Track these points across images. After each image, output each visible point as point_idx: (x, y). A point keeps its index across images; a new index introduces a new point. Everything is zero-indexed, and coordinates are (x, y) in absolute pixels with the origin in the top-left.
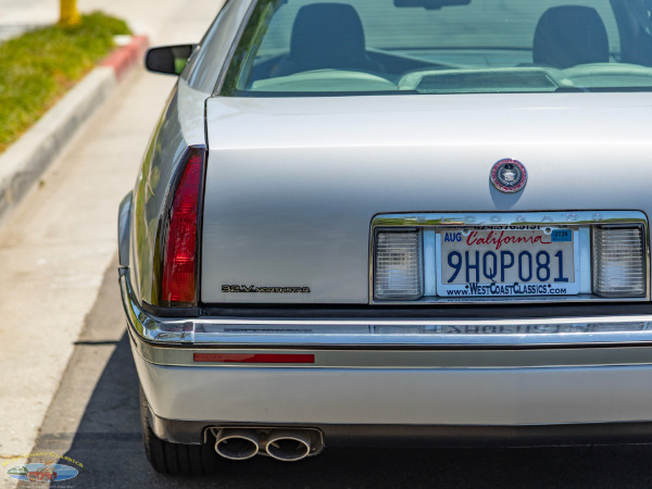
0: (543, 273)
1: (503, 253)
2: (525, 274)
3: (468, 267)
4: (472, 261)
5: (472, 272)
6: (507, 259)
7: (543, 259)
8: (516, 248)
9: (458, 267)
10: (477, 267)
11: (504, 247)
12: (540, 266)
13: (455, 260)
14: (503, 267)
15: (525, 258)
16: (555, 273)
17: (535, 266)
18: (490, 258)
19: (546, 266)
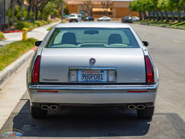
0: (99, 78)
1: (92, 74)
2: (96, 78)
3: (86, 77)
4: (86, 76)
5: (86, 78)
6: (92, 75)
7: (99, 76)
8: (94, 74)
9: (84, 77)
10: (87, 77)
11: (92, 73)
12: (98, 77)
13: (83, 75)
14: (92, 77)
15: (96, 75)
16: (101, 78)
17: (97, 77)
18: (89, 75)
19: (99, 77)
